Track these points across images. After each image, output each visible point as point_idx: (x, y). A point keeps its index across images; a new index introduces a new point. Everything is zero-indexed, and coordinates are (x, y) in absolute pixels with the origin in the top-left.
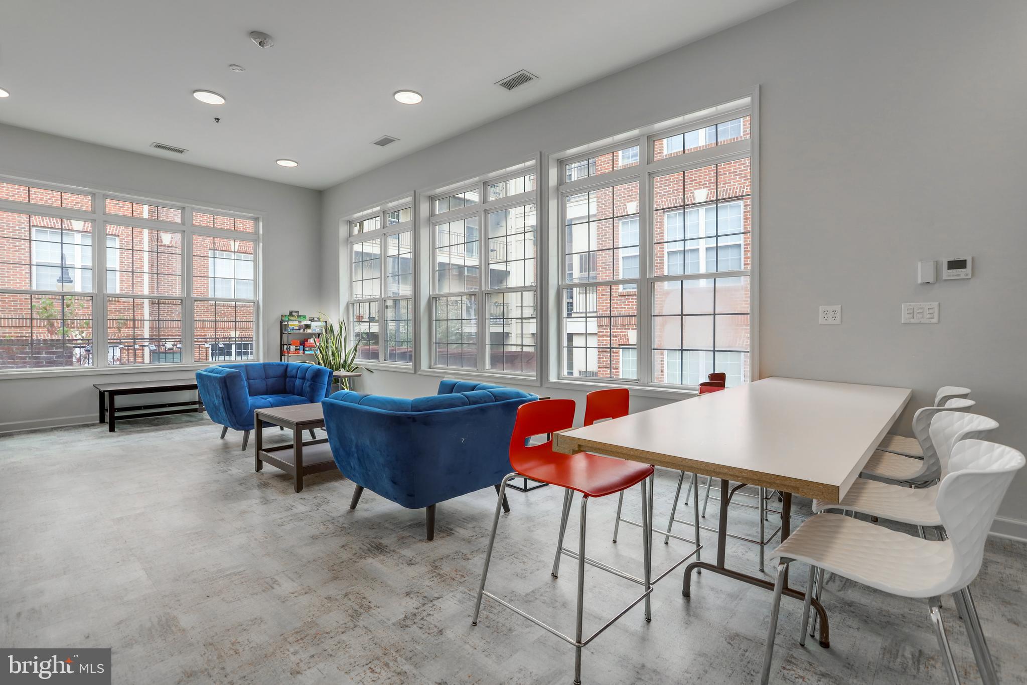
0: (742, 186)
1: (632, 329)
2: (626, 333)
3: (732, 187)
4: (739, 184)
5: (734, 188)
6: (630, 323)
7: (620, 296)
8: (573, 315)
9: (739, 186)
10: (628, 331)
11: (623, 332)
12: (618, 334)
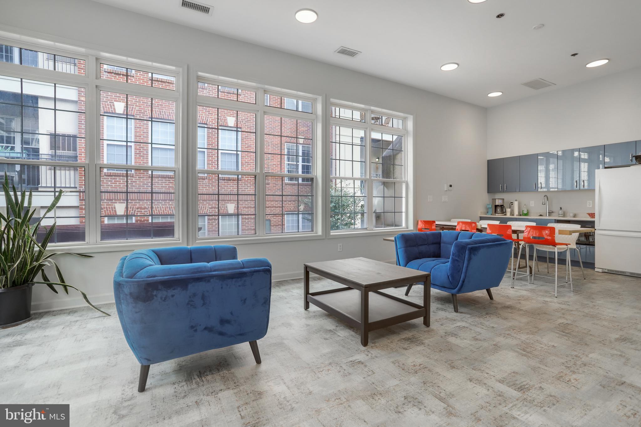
0: (207, 116)
1: (119, 203)
2: (113, 206)
3: (201, 116)
4: (205, 115)
5: (202, 116)
6: (117, 197)
7: (106, 175)
8: (40, 189)
9: (205, 116)
10: (115, 204)
11: (110, 205)
12: (104, 207)
